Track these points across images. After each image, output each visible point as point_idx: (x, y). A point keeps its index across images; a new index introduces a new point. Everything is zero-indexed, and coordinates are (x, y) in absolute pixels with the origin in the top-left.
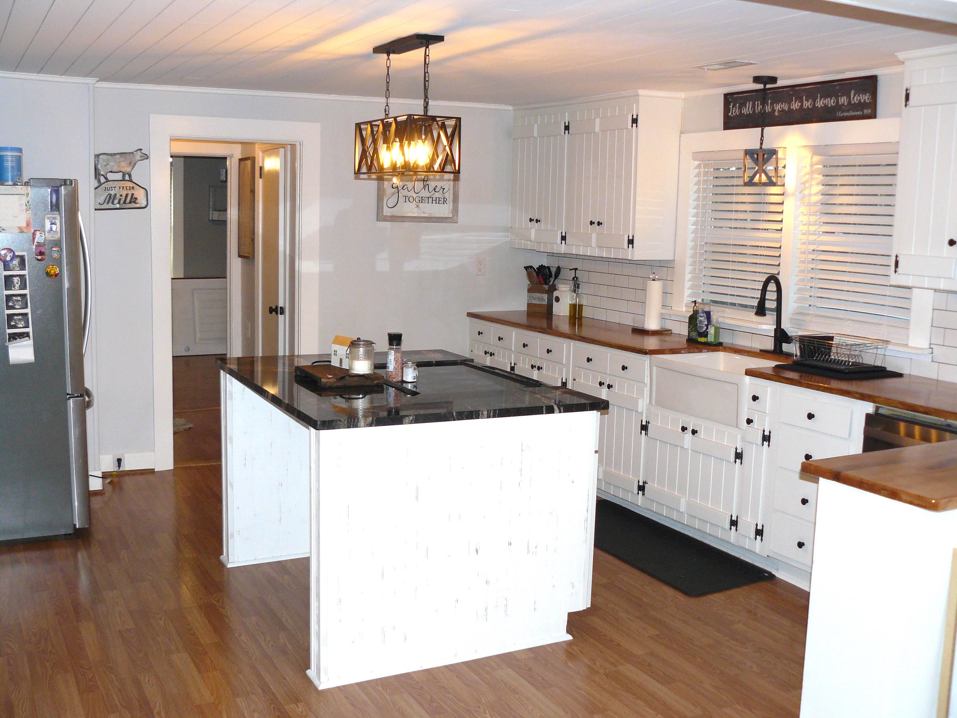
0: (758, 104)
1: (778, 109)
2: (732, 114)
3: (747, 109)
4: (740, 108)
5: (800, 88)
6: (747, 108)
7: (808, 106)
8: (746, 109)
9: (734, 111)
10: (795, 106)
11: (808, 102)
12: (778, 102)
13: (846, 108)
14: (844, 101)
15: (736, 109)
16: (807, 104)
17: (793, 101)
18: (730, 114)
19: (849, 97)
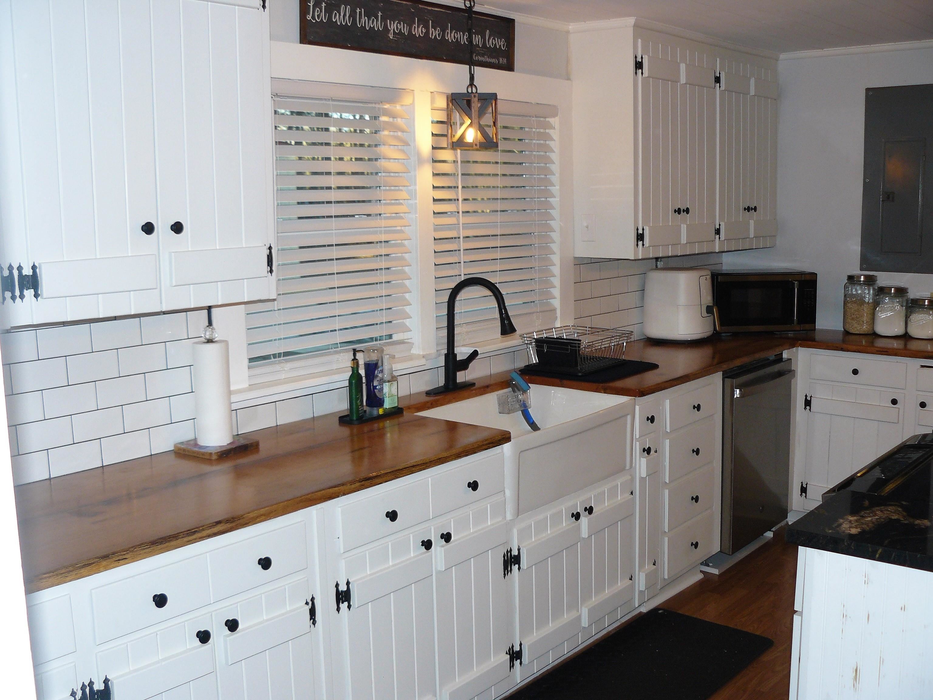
0: (360, 13)
1: (394, 30)
2: (313, 17)
3: (342, 17)
4: (329, 10)
5: (426, 7)
6: (342, 14)
7: (435, 36)
8: (340, 15)
9: (316, 14)
10: (418, 31)
11: (435, 30)
12: (393, 19)
13: (480, 50)
14: (479, 42)
15: (321, 11)
16: (434, 33)
17: (415, 24)
18: (309, 17)
19: (483, 37)
